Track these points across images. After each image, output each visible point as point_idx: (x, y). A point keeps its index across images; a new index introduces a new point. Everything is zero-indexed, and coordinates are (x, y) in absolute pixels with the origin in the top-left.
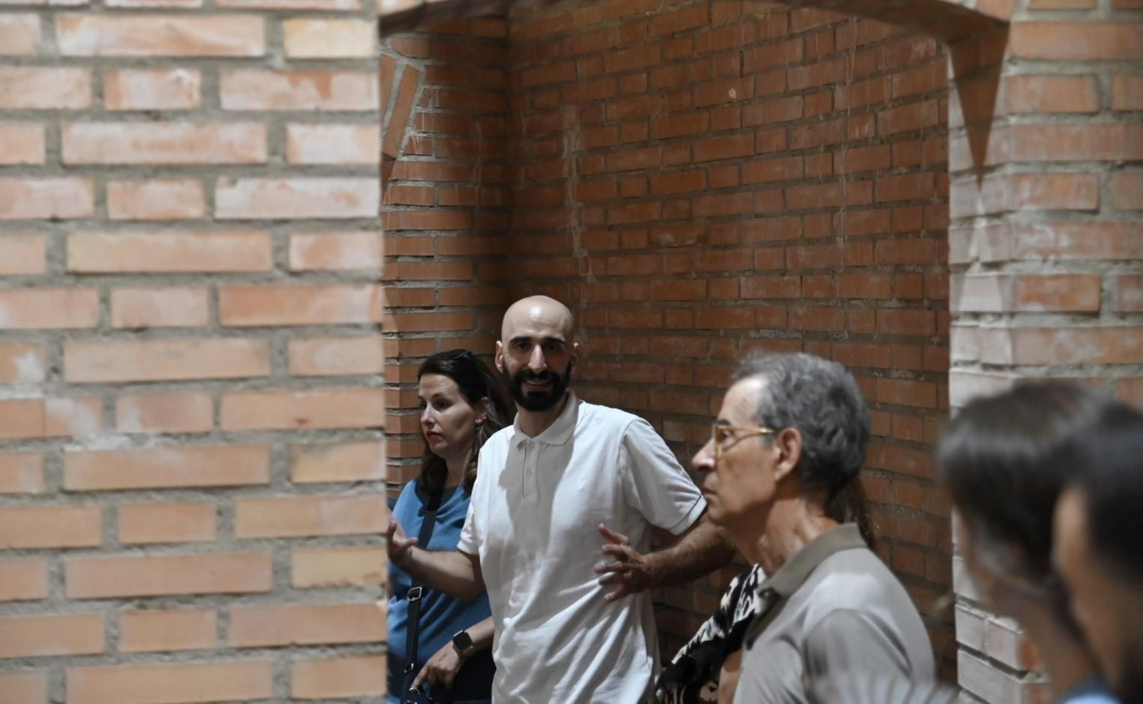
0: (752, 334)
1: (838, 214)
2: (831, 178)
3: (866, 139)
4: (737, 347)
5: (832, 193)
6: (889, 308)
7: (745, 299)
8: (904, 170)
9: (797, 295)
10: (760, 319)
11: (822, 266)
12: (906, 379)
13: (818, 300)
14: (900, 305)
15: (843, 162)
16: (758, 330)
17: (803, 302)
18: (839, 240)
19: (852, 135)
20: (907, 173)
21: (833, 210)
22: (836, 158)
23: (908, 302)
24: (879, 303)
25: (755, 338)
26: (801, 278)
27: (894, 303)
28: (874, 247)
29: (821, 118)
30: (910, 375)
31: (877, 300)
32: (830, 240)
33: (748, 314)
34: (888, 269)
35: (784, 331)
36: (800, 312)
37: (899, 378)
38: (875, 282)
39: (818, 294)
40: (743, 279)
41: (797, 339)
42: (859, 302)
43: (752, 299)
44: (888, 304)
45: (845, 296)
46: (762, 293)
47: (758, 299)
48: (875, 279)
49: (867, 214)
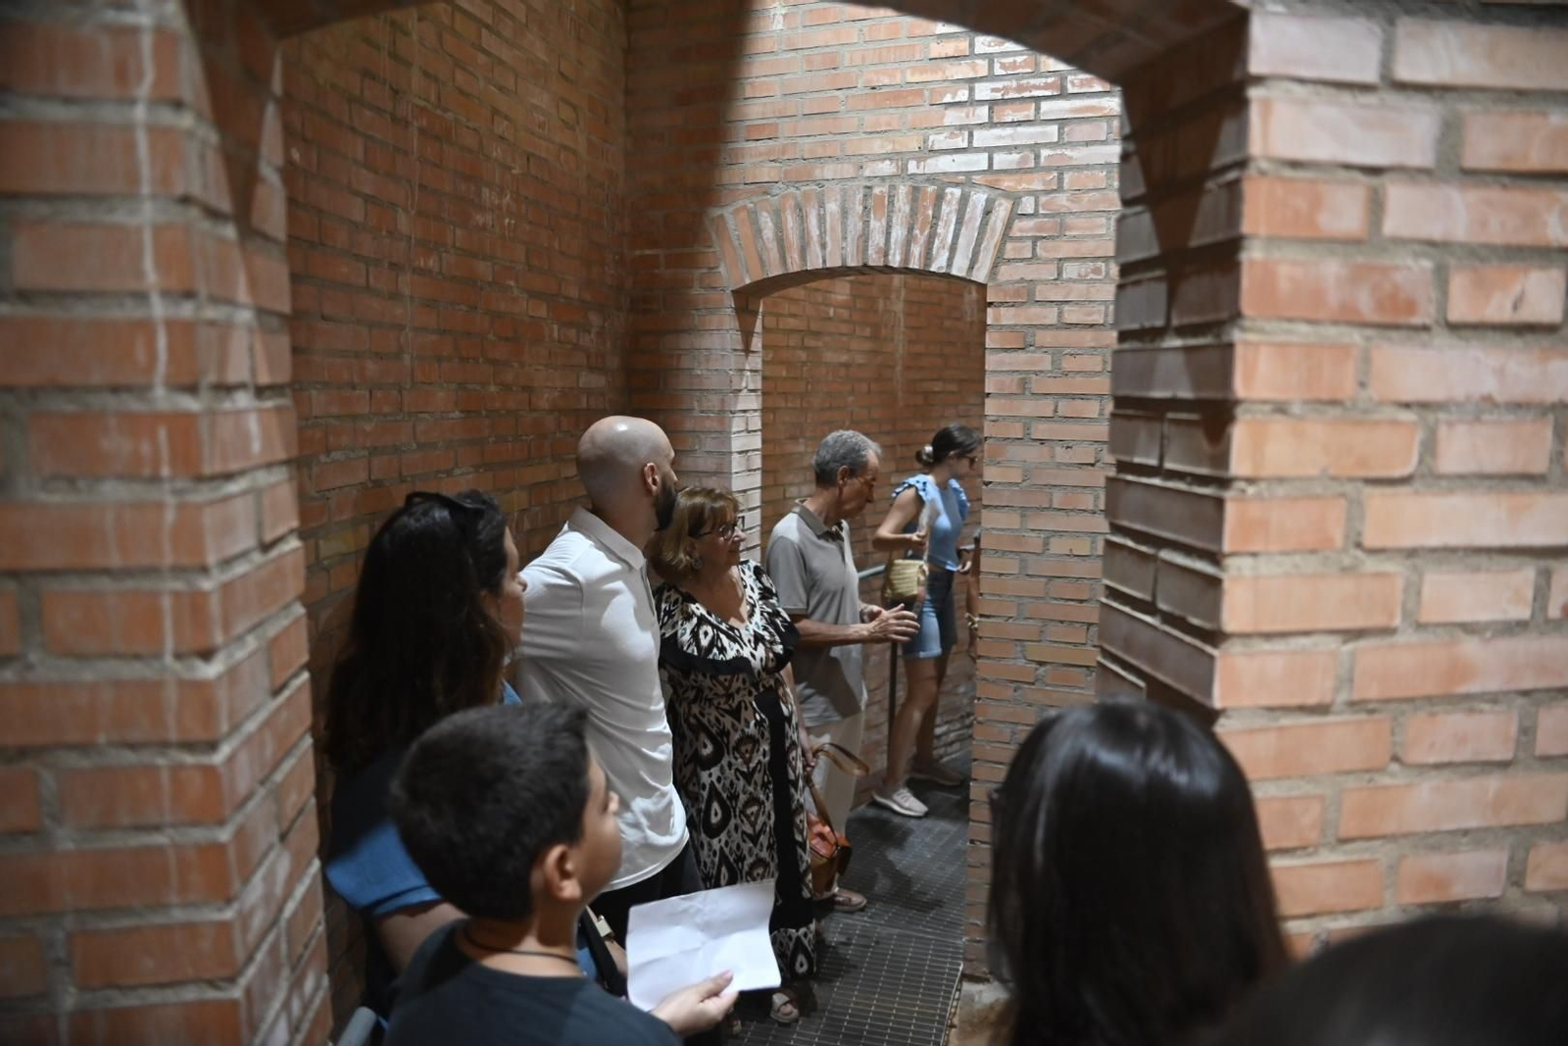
0: (323, 458)
1: (404, 332)
2: (395, 296)
3: (430, 271)
4: (310, 477)
5: (399, 311)
6: (453, 418)
7: (316, 417)
8: (465, 308)
9: (367, 411)
10: (331, 439)
11: (391, 381)
12: (468, 473)
13: (385, 415)
14: (463, 416)
15: (406, 283)
16: (328, 452)
17: (372, 417)
18: (407, 358)
19: (417, 263)
20: (467, 311)
21: (401, 328)
22: (400, 279)
23: (467, 412)
24: (444, 415)
25: (326, 463)
26: (371, 392)
27: (457, 414)
28: (440, 366)
29: (384, 233)
30: (472, 469)
31: (443, 412)
32: (398, 355)
33: (318, 435)
34: (453, 386)
35: (353, 451)
36: (368, 427)
37: (462, 474)
38: (441, 396)
39: (386, 409)
40: (314, 393)
41: (364, 456)
42: (426, 415)
43: (322, 417)
44: (452, 415)
45: (413, 410)
46: (335, 410)
47: (328, 417)
48: (441, 394)
49: (434, 337)
